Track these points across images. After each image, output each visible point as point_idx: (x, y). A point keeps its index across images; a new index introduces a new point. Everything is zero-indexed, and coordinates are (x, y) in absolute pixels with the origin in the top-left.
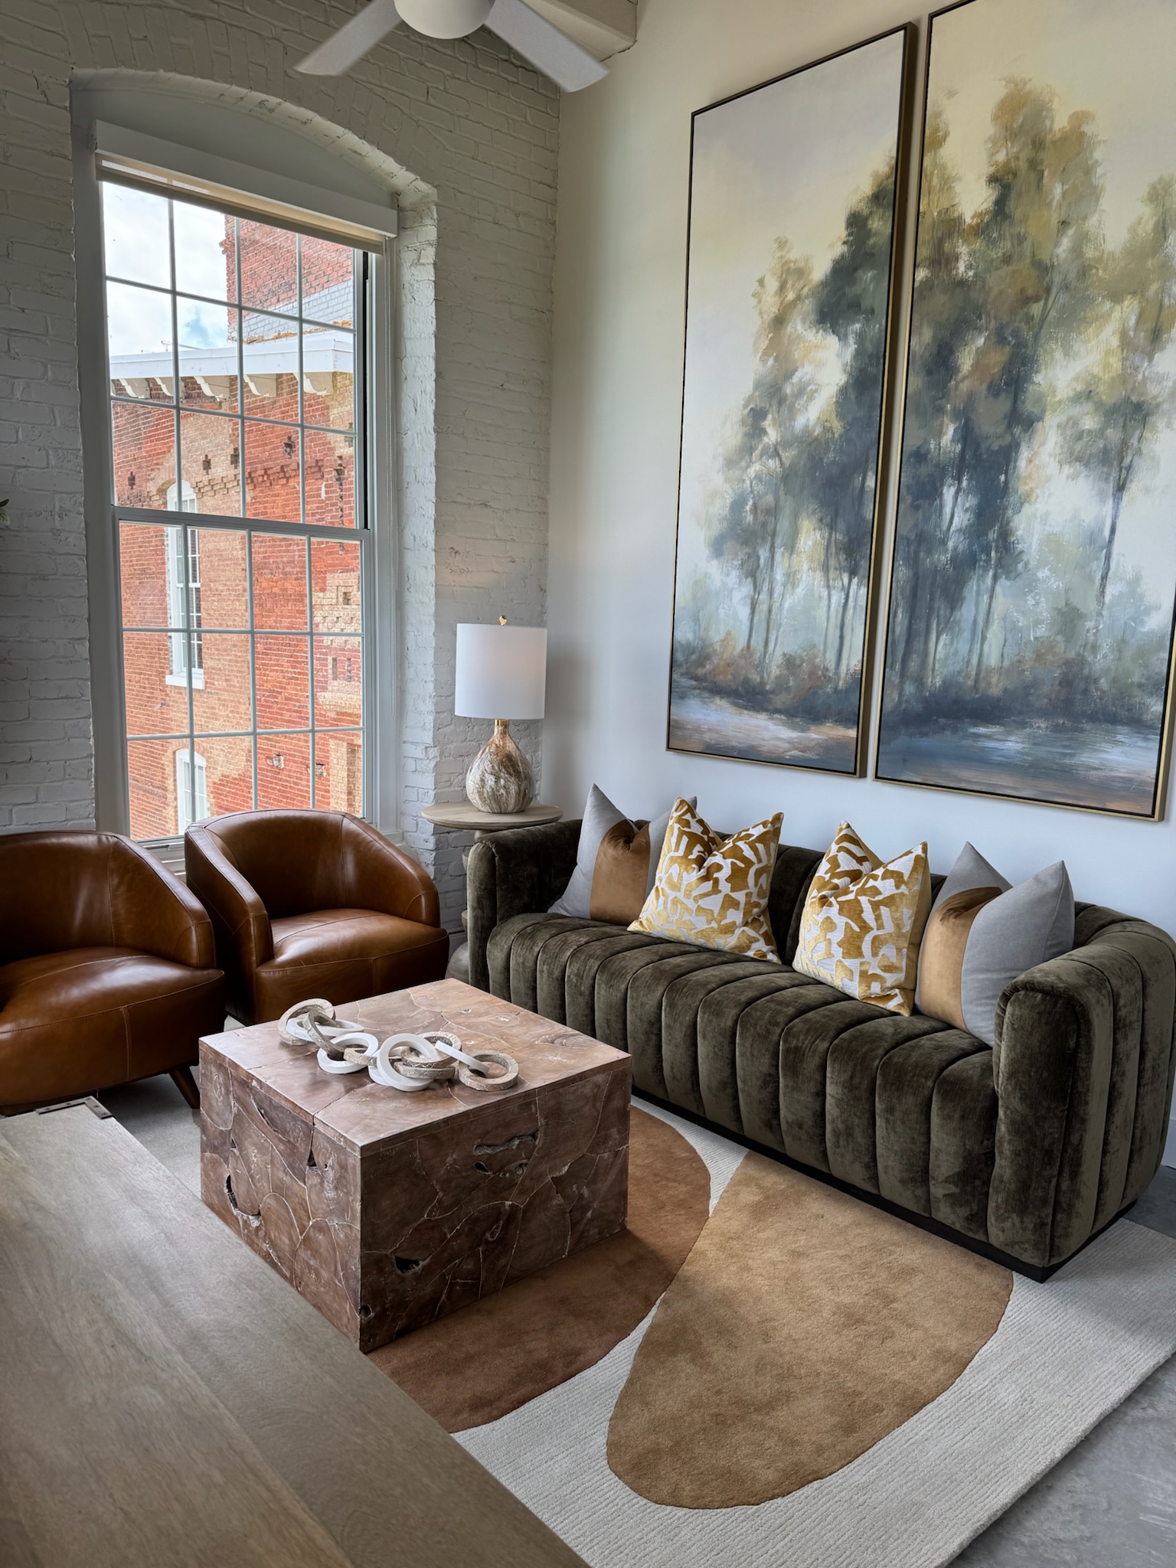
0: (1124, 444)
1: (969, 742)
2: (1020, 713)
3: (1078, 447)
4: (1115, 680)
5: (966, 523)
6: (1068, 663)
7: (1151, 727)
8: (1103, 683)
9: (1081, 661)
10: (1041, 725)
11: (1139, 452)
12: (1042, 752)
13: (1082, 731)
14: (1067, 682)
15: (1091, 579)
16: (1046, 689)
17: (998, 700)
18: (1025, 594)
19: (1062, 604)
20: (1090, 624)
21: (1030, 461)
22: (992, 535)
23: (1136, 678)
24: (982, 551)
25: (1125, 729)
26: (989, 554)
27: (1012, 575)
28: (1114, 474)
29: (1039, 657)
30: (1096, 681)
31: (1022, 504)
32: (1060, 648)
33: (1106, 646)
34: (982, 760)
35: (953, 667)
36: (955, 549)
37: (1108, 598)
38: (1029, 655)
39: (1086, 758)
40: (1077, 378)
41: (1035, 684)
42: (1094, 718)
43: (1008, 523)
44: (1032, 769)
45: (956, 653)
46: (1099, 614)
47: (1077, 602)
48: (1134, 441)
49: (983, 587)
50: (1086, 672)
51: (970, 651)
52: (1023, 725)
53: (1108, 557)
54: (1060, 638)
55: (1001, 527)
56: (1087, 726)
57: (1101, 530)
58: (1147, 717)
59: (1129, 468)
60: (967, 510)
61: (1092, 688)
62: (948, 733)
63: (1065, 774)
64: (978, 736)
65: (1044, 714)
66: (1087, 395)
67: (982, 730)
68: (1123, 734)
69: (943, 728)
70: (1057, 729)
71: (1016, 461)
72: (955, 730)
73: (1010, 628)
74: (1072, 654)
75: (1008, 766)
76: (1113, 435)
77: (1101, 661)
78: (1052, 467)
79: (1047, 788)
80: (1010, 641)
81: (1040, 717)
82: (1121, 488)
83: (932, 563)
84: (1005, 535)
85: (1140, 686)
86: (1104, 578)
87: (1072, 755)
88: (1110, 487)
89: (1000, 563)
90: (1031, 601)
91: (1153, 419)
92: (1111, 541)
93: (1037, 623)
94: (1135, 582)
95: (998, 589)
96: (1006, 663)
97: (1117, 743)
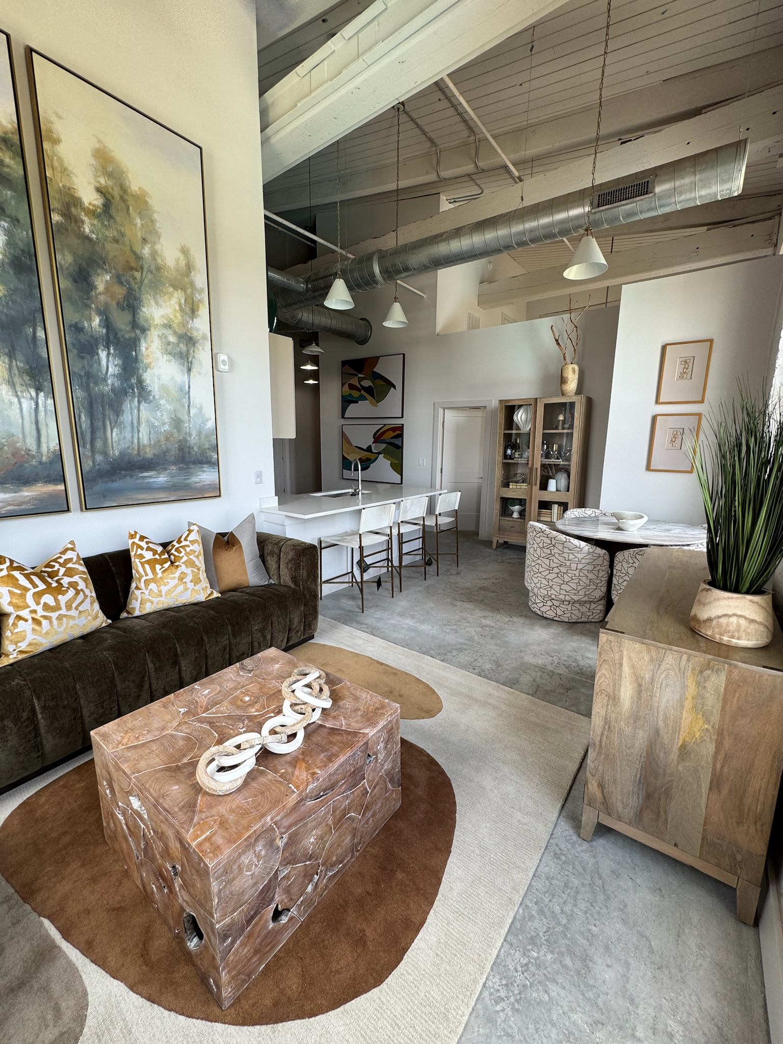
0: (188, 351)
1: (141, 481)
2: (163, 464)
3: (169, 348)
4: (199, 448)
5: (116, 372)
6: (180, 441)
7: (215, 464)
8: (196, 449)
9: (186, 441)
10: (173, 468)
11: (194, 357)
12: (176, 480)
13: (190, 468)
14: (181, 449)
15: (184, 406)
16: (173, 453)
17: (152, 459)
18: (156, 411)
19: (173, 416)
20: (186, 425)
21: (147, 349)
22: (134, 381)
23: (207, 446)
24: (129, 388)
25: (206, 466)
26: (133, 390)
27: (148, 401)
28: (186, 364)
29: (167, 439)
30: (193, 448)
31: (147, 368)
32: (176, 435)
33: (194, 434)
34: (149, 488)
35: (124, 445)
36: (113, 385)
37: (192, 415)
38: (163, 438)
39: (194, 479)
40: (163, 316)
41: (168, 451)
42: (194, 463)
43: (141, 376)
44: (172, 488)
45: (124, 438)
46: (189, 421)
47: (179, 415)
48: (191, 351)
49: (133, 406)
50: (188, 444)
51: (132, 437)
52: (166, 469)
53: (189, 398)
54: (175, 430)
55: (137, 377)
56: (192, 466)
57: (184, 386)
58: (213, 460)
59: (191, 362)
60: (116, 366)
61: (192, 451)
62: (128, 478)
63: (187, 487)
64: (144, 477)
65: (174, 463)
66: (168, 326)
67: (146, 474)
68: (206, 467)
69: (125, 476)
70: (180, 469)
71: (140, 347)
72: (131, 476)
73: (151, 426)
74: (181, 438)
75: (162, 489)
76: (183, 347)
77: (193, 440)
78: (158, 354)
79: (180, 494)
80: (152, 432)
81: (173, 465)
82: (189, 370)
83: (100, 390)
84: (140, 382)
85: (209, 449)
86: (189, 406)
87: (188, 479)
88: (185, 369)
89: (140, 395)
90: (159, 414)
91: (197, 345)
92: (189, 391)
93: (164, 424)
94: (200, 409)
95: (142, 407)
96: (152, 442)
97: (204, 471)
